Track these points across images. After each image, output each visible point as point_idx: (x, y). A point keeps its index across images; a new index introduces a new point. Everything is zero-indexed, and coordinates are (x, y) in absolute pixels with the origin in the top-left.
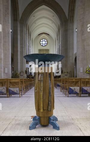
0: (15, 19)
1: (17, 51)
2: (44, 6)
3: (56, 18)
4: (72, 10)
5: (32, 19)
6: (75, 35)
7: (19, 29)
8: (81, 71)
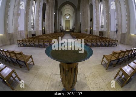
0: (56, 9)
1: (57, 21)
2: (68, 5)
3: (73, 9)
4: (79, 7)
5: (63, 9)
6: (81, 15)
7: (58, 12)
8: (83, 30)
